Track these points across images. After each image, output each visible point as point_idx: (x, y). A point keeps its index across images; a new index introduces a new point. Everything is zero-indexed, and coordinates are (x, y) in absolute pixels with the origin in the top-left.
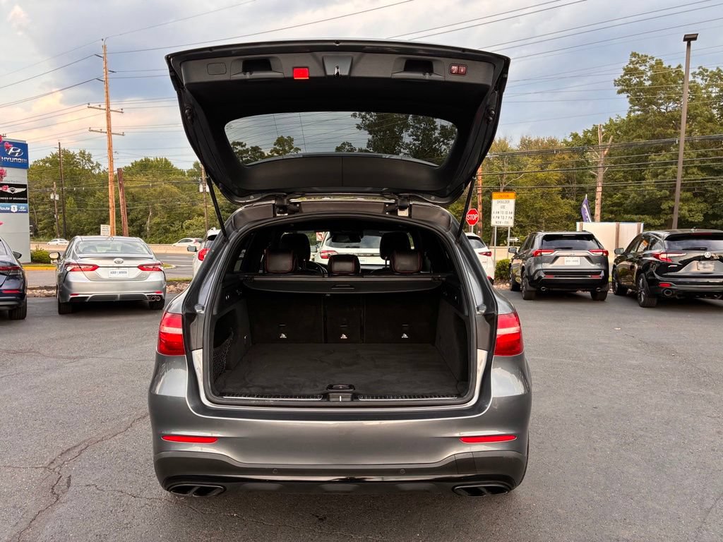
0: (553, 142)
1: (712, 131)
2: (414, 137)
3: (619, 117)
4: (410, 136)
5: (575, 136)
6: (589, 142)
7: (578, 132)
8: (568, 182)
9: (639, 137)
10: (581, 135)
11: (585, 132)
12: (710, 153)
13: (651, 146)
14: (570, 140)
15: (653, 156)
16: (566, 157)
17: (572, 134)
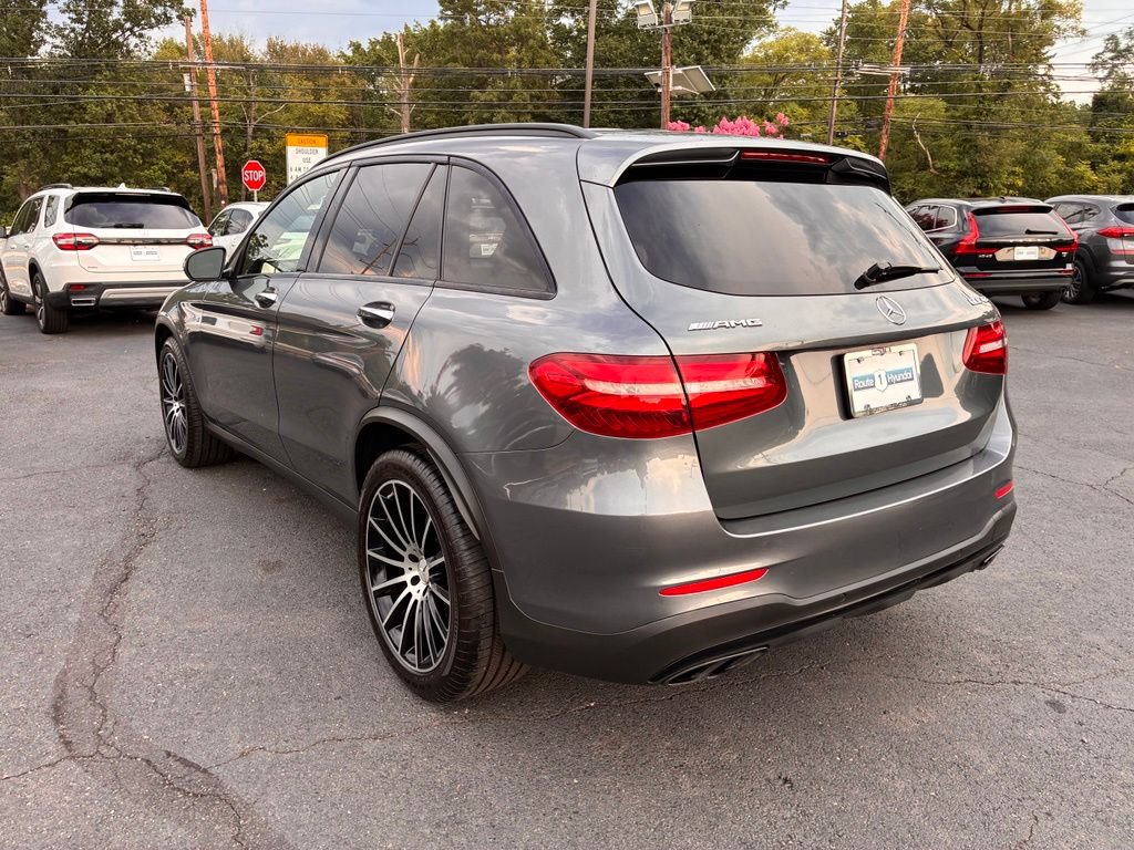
0: (321, 53)
1: (548, 62)
2: (74, 17)
3: (418, 25)
4: (63, 12)
5: (357, 47)
6: (379, 60)
7: (361, 42)
8: (353, 124)
9: (455, 60)
10: (366, 46)
11: (371, 43)
12: (546, 95)
13: (471, 77)
14: (349, 53)
15: (476, 92)
16: (348, 82)
17: (352, 44)
